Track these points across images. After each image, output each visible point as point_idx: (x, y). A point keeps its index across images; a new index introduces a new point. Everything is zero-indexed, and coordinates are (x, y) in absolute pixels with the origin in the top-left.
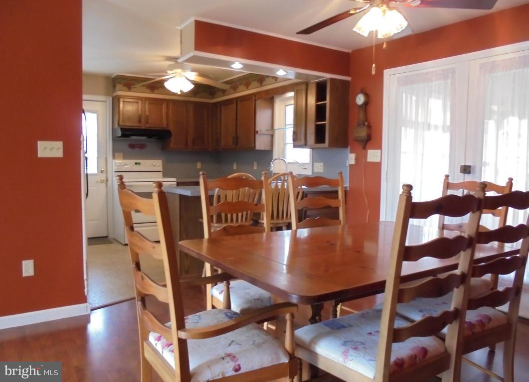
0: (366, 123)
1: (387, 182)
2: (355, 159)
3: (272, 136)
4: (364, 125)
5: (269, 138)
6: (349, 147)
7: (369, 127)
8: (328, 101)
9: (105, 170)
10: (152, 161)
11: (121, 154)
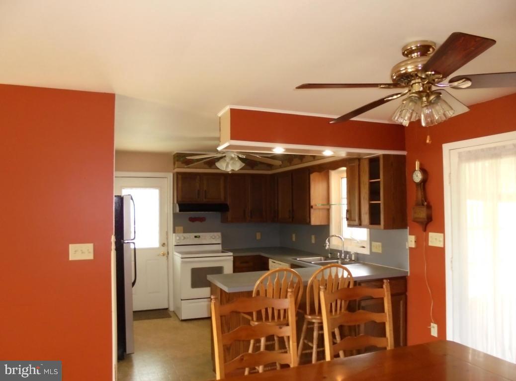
0: (425, 203)
1: (452, 271)
2: (415, 242)
3: (328, 210)
4: (423, 205)
5: (325, 212)
6: (408, 228)
7: (429, 207)
8: (381, 179)
9: (166, 244)
10: (212, 234)
11: (181, 228)
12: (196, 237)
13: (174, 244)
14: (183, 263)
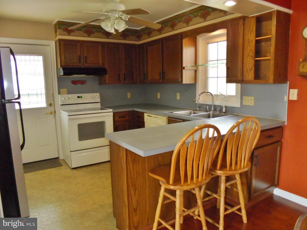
2: (297, 94)
3: (196, 71)
5: (193, 72)
6: (288, 83)
8: (273, 35)
9: (53, 104)
10: (92, 94)
11: (65, 90)
12: (78, 97)
13: (60, 104)
14: (70, 119)
